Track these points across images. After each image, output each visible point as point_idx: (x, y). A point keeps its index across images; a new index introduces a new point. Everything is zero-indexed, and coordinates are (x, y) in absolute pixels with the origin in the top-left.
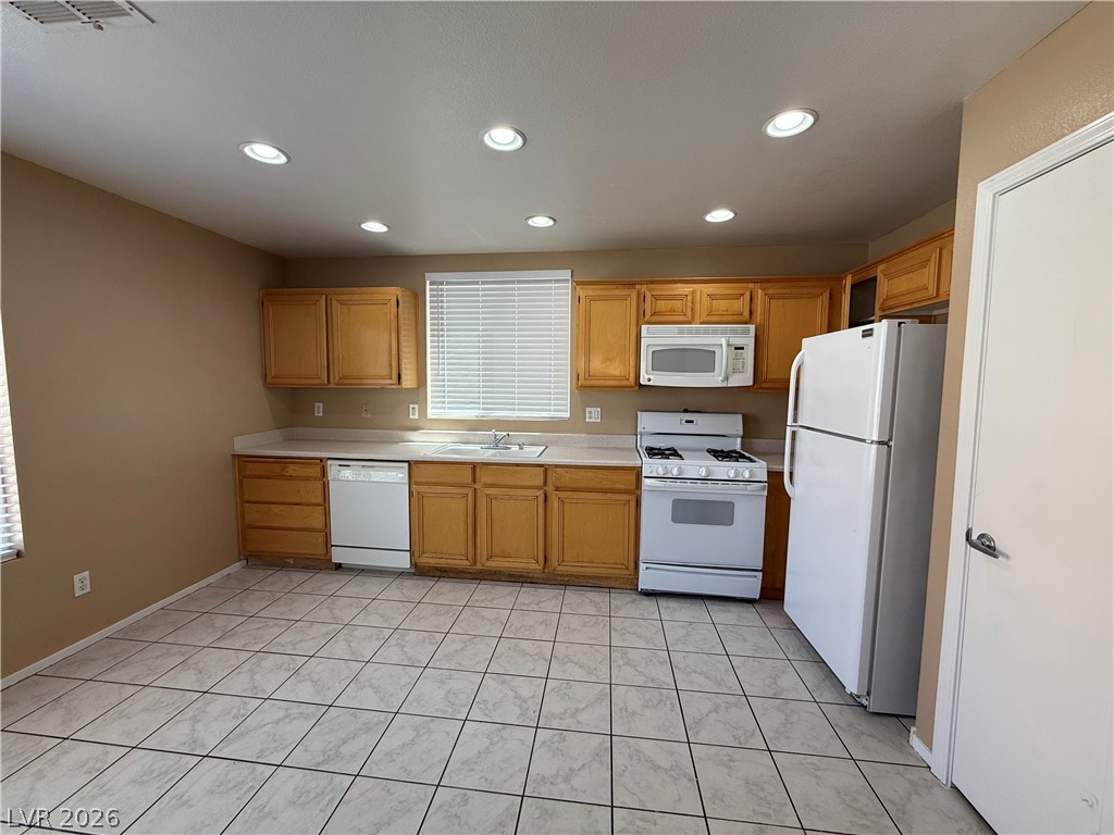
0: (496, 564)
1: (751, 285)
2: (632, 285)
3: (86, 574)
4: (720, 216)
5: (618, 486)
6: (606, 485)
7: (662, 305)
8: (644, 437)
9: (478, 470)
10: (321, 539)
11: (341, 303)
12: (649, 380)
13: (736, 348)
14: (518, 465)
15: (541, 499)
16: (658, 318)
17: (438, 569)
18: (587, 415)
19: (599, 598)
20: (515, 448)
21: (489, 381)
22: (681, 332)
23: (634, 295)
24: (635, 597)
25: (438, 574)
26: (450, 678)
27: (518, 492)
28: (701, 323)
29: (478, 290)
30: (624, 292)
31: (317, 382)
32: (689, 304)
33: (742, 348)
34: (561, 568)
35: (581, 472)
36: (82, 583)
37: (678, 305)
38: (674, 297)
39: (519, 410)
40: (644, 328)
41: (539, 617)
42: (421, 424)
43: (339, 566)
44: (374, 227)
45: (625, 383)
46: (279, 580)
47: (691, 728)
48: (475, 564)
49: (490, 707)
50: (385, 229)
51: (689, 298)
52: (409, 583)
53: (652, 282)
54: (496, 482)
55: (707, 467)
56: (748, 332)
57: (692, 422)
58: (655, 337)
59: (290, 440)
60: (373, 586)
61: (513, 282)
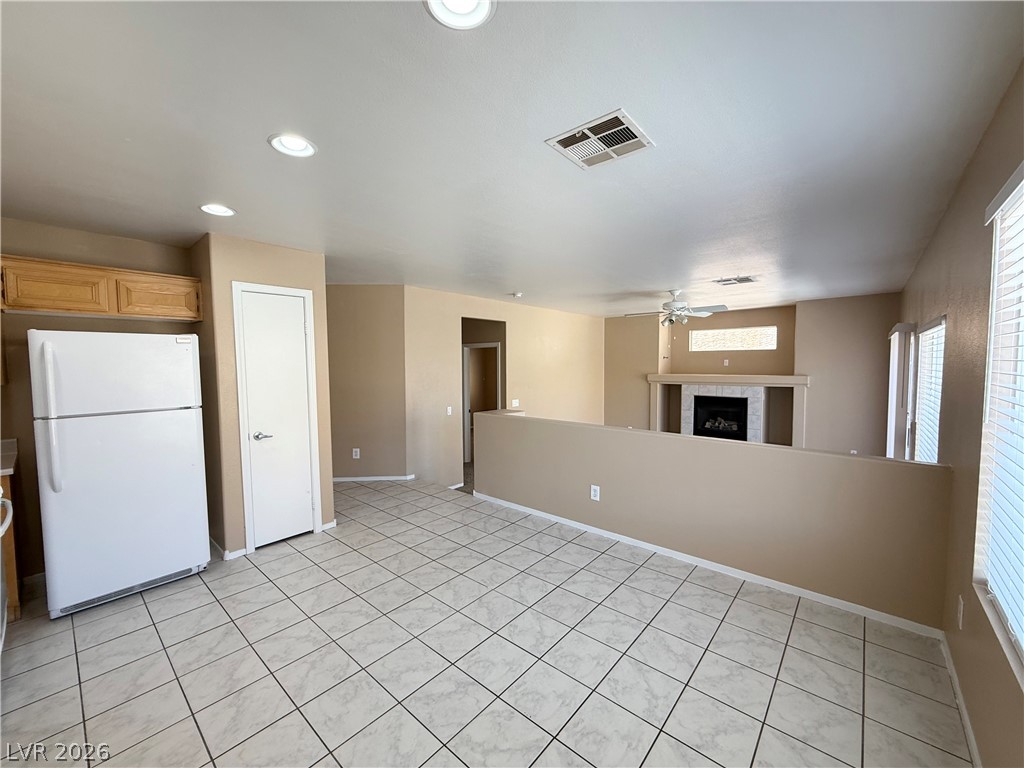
47: (296, 696)
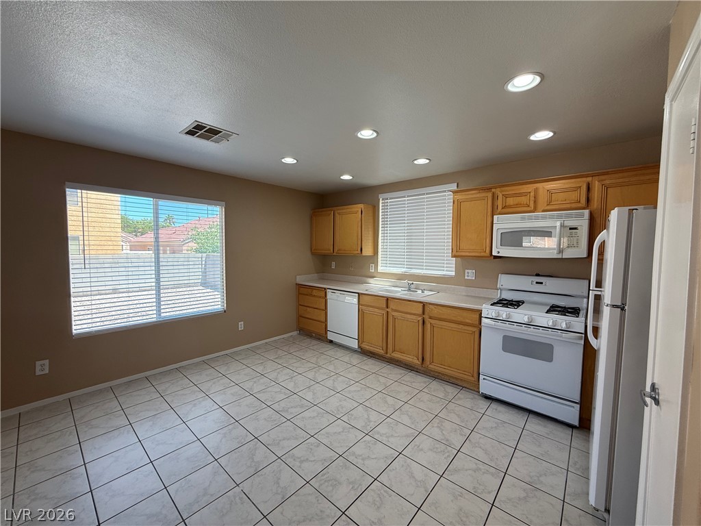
0: (397, 355)
1: (589, 179)
2: (489, 189)
3: (242, 323)
4: (543, 135)
5: (467, 321)
6: (460, 319)
7: (510, 201)
8: (503, 292)
9: (389, 301)
10: (324, 327)
11: (339, 214)
12: (499, 252)
13: (570, 229)
14: (410, 301)
15: (421, 322)
16: (507, 210)
17: (371, 353)
18: (466, 274)
19: (451, 390)
20: (420, 292)
21: (410, 252)
22: (523, 219)
23: (490, 195)
24: (476, 396)
25: (371, 355)
26: (345, 400)
27: (409, 316)
28: (544, 211)
29: (405, 200)
30: (484, 194)
31: (329, 252)
32: (532, 199)
33: (576, 229)
34: (430, 366)
35: (444, 309)
36: (241, 325)
37: (523, 200)
38: (520, 195)
39: (426, 269)
40: (495, 217)
41: (408, 389)
42: (375, 275)
43: (331, 342)
44: (346, 177)
45: (483, 254)
46: (307, 341)
48: (387, 353)
49: (352, 418)
50: (351, 178)
51: (532, 194)
52: (356, 356)
53: (503, 186)
54: (397, 309)
55: (531, 316)
56: (583, 215)
57: (542, 283)
58: (503, 223)
59: (322, 279)
60: (339, 353)
61: (424, 194)
